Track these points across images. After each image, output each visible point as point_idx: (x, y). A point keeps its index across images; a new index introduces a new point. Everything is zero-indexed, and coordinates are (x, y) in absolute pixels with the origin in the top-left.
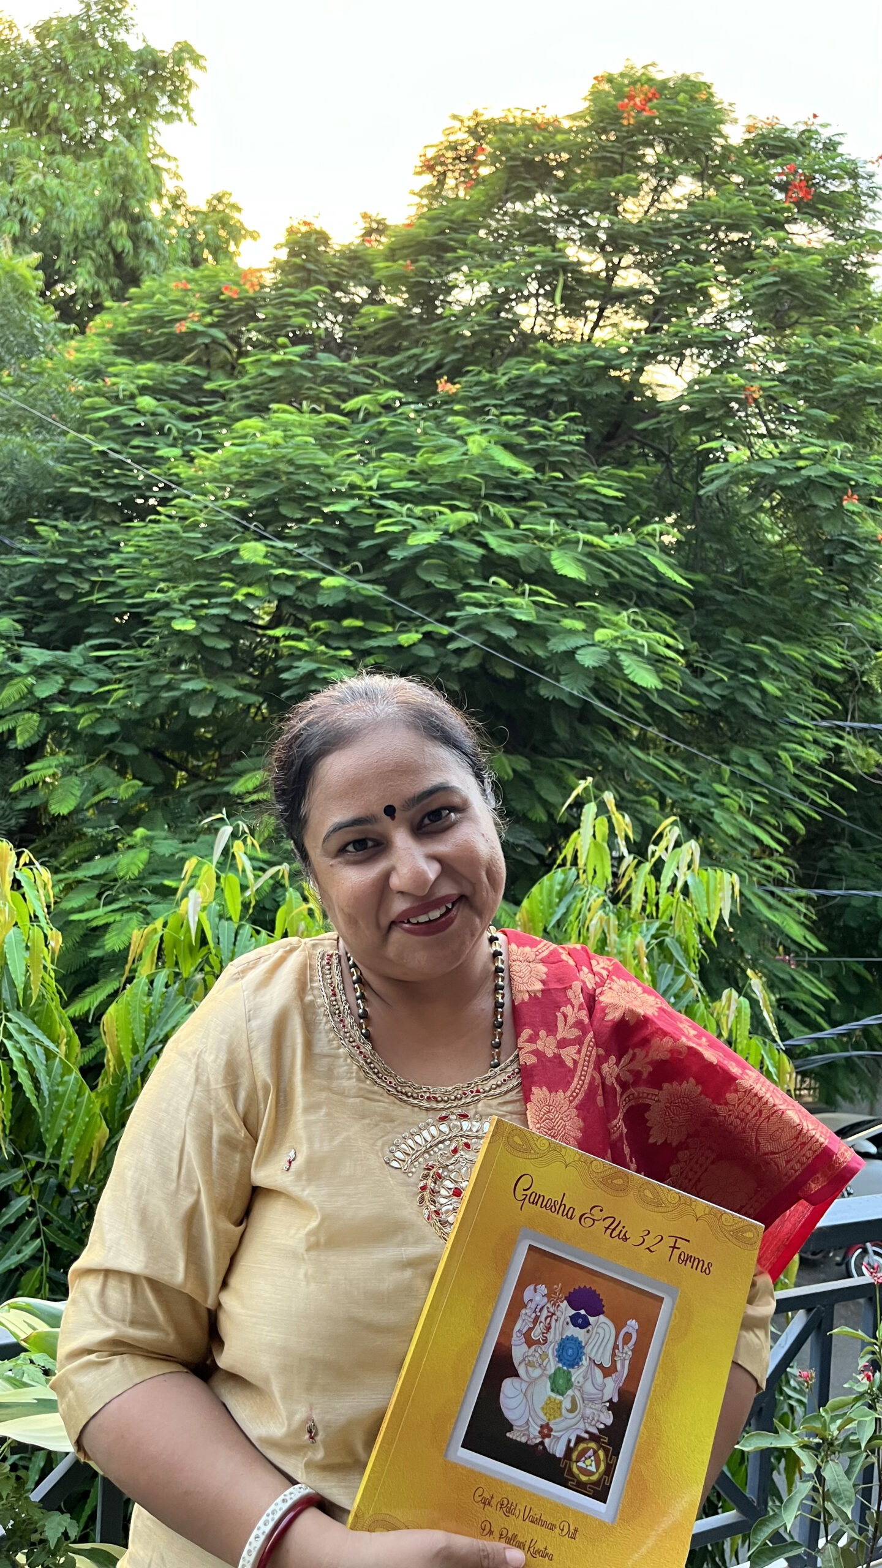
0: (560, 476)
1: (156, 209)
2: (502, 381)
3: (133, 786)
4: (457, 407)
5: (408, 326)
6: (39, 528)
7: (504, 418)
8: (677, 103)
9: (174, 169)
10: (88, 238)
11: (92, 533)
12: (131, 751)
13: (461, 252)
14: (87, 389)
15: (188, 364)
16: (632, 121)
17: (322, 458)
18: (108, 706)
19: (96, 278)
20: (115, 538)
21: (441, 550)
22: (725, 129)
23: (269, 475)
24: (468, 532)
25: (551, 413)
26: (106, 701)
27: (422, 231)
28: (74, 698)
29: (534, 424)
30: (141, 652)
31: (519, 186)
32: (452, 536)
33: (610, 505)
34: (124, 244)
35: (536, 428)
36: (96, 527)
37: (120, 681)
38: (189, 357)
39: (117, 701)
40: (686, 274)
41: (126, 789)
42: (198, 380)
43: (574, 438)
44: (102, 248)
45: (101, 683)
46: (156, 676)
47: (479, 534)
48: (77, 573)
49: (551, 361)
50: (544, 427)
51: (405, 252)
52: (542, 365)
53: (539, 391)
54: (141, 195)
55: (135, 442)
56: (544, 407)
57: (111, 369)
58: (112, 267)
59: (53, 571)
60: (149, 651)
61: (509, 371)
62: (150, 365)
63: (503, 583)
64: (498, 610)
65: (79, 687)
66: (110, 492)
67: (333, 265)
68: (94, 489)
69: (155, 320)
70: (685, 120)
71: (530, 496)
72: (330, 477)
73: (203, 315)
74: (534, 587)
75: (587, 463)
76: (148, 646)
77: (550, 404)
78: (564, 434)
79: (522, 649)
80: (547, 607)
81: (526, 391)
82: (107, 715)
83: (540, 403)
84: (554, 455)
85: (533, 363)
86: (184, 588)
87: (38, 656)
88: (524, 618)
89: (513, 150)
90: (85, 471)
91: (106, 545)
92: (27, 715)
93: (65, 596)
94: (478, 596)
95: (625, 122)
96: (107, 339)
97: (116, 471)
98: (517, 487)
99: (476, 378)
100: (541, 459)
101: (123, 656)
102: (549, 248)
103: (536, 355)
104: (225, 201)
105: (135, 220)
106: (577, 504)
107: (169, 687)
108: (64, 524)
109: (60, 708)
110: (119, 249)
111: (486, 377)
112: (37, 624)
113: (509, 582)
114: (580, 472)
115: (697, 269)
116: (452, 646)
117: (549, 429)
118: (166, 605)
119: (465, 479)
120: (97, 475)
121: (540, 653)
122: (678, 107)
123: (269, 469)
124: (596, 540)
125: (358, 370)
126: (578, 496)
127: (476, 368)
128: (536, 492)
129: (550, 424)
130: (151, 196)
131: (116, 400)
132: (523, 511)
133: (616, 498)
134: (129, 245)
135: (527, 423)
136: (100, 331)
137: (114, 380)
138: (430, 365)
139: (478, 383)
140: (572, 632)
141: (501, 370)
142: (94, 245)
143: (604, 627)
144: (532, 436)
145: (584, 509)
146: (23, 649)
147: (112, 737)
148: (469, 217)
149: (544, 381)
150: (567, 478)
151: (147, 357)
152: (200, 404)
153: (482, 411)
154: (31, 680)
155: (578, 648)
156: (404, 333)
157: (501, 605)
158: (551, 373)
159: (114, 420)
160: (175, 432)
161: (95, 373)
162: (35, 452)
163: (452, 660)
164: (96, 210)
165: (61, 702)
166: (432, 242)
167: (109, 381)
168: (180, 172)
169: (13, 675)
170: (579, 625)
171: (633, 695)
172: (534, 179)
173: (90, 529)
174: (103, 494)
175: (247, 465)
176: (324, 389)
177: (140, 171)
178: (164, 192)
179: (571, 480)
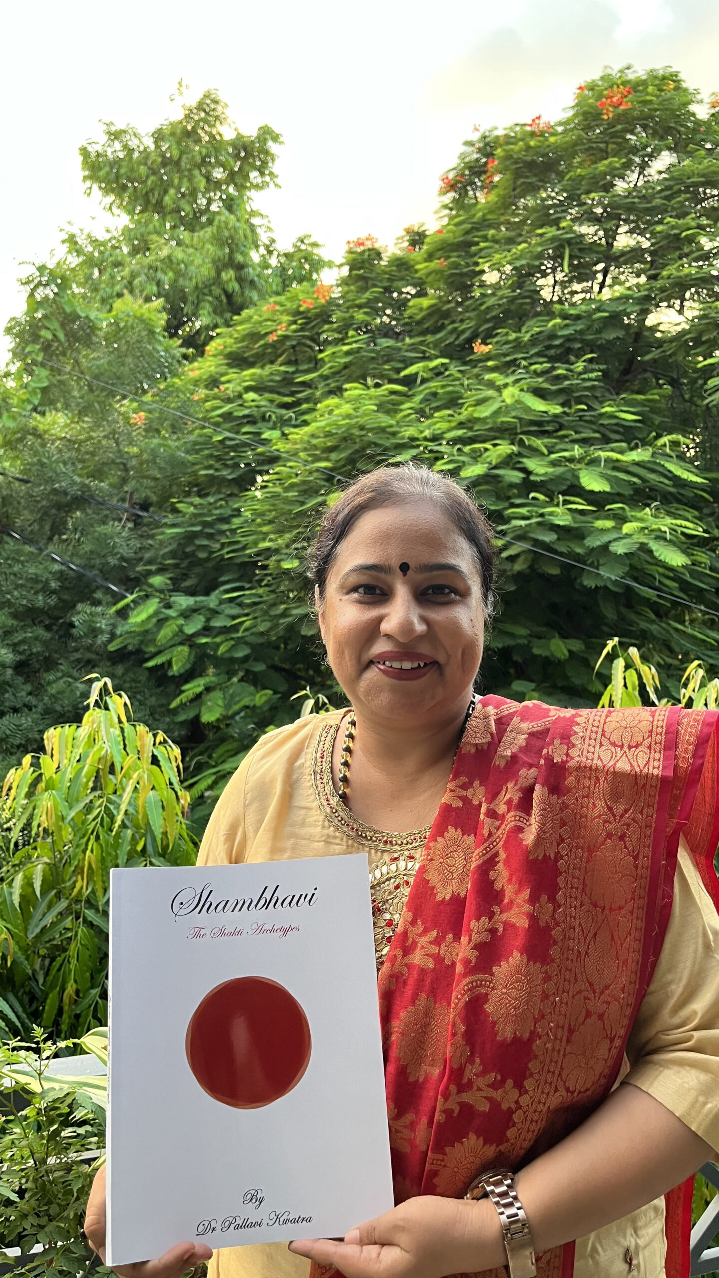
0: (585, 408)
1: (255, 257)
2: (527, 338)
3: (265, 695)
4: (490, 364)
5: (448, 310)
6: (179, 506)
7: (533, 368)
8: (647, 94)
9: (266, 223)
10: (206, 287)
11: (219, 504)
12: (260, 667)
13: (482, 245)
14: (207, 396)
15: (281, 365)
16: (611, 115)
17: (385, 420)
18: (240, 634)
19: (213, 315)
20: (236, 506)
21: (488, 478)
22: (692, 108)
23: (346, 439)
24: (509, 461)
25: (572, 358)
26: (237, 631)
27: (451, 234)
28: (214, 633)
29: (558, 368)
30: (260, 591)
31: (524, 183)
32: (495, 468)
33: (631, 427)
34: (234, 286)
35: (560, 372)
36: (221, 499)
37: (247, 615)
38: (280, 360)
39: (246, 629)
40: (673, 227)
41: (261, 698)
42: (288, 376)
43: (593, 375)
44: (217, 291)
45: (234, 617)
46: (274, 608)
47: (520, 462)
48: (210, 536)
49: (565, 316)
50: (567, 370)
51: (440, 252)
52: (558, 321)
53: (557, 343)
54: (243, 248)
55: (245, 430)
56: (564, 355)
57: (223, 379)
58: (225, 306)
59: (190, 537)
60: (267, 589)
61: (531, 329)
62: (252, 371)
63: (541, 497)
64: (539, 519)
65: (217, 623)
66: (229, 471)
67: (386, 273)
68: (217, 470)
69: (254, 337)
70: (656, 106)
71: (561, 427)
72: (394, 434)
73: (289, 325)
74: (568, 498)
75: (607, 395)
76: (266, 585)
77: (569, 351)
78: (585, 373)
79: (563, 549)
80: (582, 512)
81: (547, 344)
82: (240, 641)
83: (559, 352)
84: (578, 391)
85: (550, 320)
86: (288, 536)
87: (184, 601)
88: (561, 523)
89: (515, 156)
90: (211, 456)
91: (229, 512)
92: (180, 648)
93: (202, 555)
94: (523, 511)
95: (605, 117)
96: (221, 357)
97: (232, 454)
98: (548, 422)
99: (504, 338)
100: (567, 397)
101: (249, 595)
102: (554, 228)
103: (552, 315)
104: (306, 241)
105: (240, 267)
106: (602, 429)
107: (284, 614)
108: (197, 500)
109: (204, 640)
110: (230, 290)
111: (513, 336)
112: (185, 580)
113: (546, 495)
114: (601, 403)
115: (681, 222)
116: (505, 554)
117: (571, 371)
118: (277, 551)
119: (502, 422)
120: (218, 459)
121: (579, 550)
122: (648, 98)
123: (345, 435)
124: (619, 456)
125: (413, 348)
126: (601, 422)
127: (505, 331)
128: (566, 424)
129: (572, 367)
130: (250, 248)
131: (229, 400)
132: (555, 441)
133: (635, 421)
134: (237, 287)
135: (553, 369)
136: (214, 353)
137: (226, 386)
138: (467, 335)
139: (507, 343)
140: (603, 531)
141: (524, 330)
142: (210, 291)
143: (631, 521)
144: (559, 378)
145: (607, 433)
146: (173, 599)
147: (246, 659)
148: (489, 217)
149: (560, 334)
150: (590, 408)
151: (251, 365)
152: (292, 394)
153: (514, 363)
154: (181, 621)
155: (610, 542)
156: (446, 314)
157: (542, 515)
158: (566, 326)
159: (227, 416)
160: (273, 417)
161: (213, 382)
162: (170, 448)
163: (507, 566)
164: (210, 265)
165: (206, 636)
166: (462, 241)
167: (222, 387)
168: (270, 225)
169: (167, 618)
170: (609, 524)
171: (668, 577)
172: (536, 175)
173: (216, 502)
174: (224, 473)
175: (328, 435)
176: (387, 367)
177: (241, 232)
178: (259, 243)
179: (595, 410)
